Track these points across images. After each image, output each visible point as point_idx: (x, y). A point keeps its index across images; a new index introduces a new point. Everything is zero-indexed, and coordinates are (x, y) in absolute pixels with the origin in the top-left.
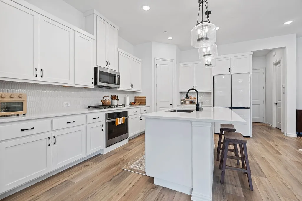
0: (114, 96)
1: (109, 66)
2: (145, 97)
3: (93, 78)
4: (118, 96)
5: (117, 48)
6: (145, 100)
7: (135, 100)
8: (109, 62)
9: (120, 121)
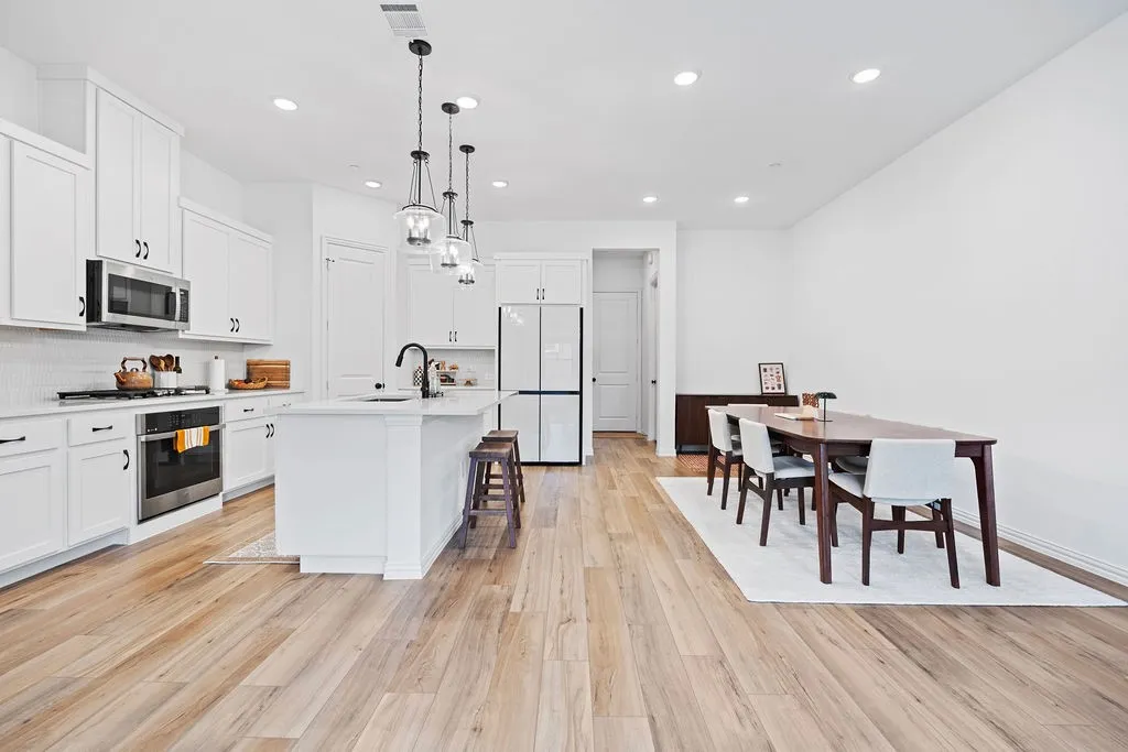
0: (163, 358)
1: (145, 257)
2: (287, 363)
3: (81, 299)
4: (177, 358)
5: (178, 199)
6: (288, 371)
7: (248, 373)
8: (145, 244)
9: (193, 438)
